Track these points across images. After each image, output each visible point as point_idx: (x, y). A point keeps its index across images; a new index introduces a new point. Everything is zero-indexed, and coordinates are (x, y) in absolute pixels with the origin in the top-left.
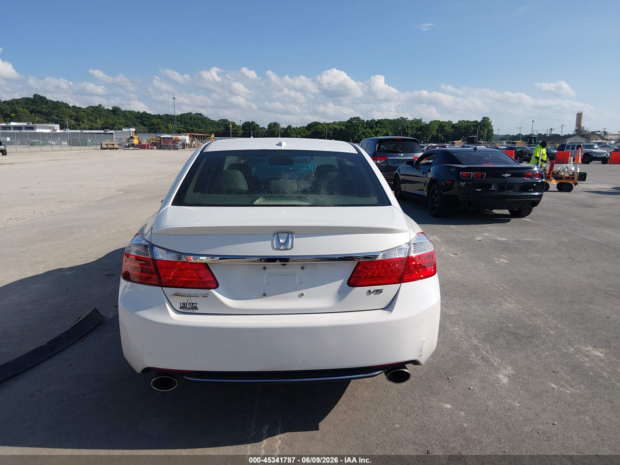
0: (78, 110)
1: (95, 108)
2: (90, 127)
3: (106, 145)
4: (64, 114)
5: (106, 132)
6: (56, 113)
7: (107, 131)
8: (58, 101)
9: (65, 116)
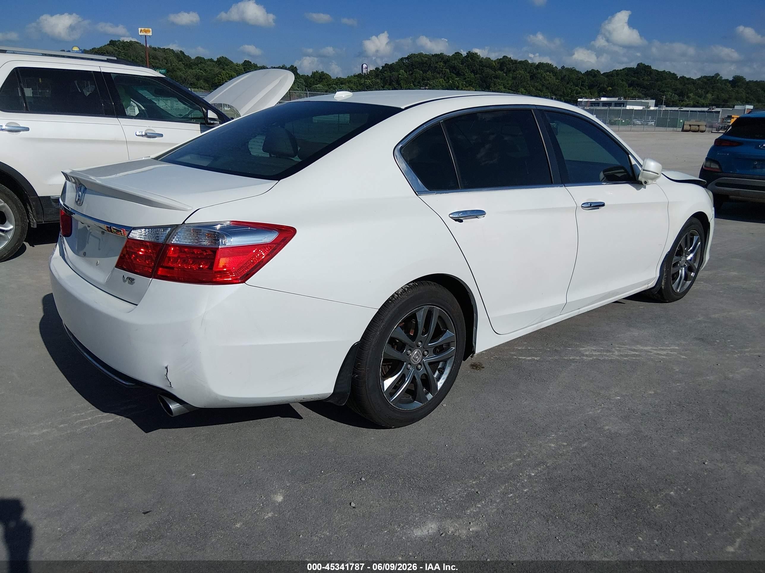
0: (686, 81)
1: (709, 78)
2: (695, 103)
3: (690, 125)
4: (668, 87)
5: (711, 110)
6: (659, 86)
7: (713, 109)
8: (664, 71)
9: (667, 89)
